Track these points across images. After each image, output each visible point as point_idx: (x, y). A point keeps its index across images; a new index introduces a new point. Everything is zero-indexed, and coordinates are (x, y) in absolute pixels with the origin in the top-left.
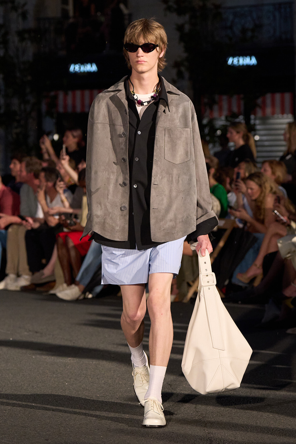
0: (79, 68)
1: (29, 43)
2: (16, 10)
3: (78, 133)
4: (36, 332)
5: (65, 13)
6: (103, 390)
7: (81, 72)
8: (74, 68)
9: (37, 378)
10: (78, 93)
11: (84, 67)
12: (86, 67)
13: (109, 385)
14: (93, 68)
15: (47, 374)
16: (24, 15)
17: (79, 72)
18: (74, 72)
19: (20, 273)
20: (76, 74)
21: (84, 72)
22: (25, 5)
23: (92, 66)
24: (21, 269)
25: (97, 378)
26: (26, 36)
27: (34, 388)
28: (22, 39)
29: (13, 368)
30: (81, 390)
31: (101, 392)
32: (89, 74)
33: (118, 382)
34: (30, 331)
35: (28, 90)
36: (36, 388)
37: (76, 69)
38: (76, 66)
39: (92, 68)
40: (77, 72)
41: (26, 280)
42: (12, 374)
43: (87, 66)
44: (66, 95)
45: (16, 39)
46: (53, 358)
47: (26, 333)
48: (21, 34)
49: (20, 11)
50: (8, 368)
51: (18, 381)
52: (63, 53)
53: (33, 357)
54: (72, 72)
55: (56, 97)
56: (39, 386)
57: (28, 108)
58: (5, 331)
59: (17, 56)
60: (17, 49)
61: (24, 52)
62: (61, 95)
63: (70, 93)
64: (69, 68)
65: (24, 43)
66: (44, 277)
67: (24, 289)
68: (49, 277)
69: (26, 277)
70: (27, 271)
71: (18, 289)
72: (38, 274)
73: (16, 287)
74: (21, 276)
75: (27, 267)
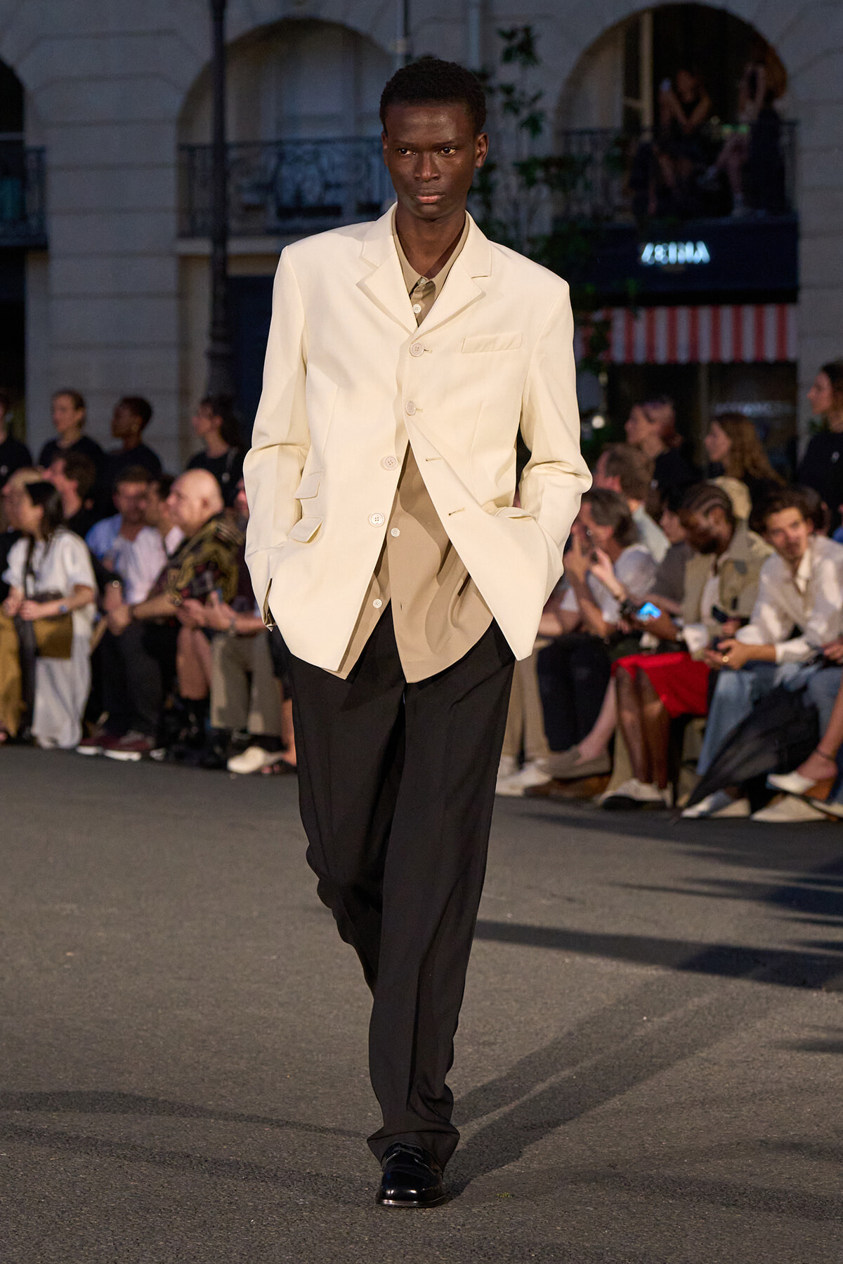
0: (664, 253)
1: (545, 191)
2: (516, 111)
3: (663, 413)
4: (570, 900)
5: (632, 118)
6: (744, 1045)
7: (669, 264)
8: (653, 254)
9: (580, 1012)
10: (661, 315)
11: (678, 251)
12: (681, 251)
13: (756, 1033)
14: (699, 254)
15: (603, 1003)
16: (533, 124)
17: (664, 263)
18: (652, 263)
19: (529, 754)
20: (656, 267)
21: (677, 263)
22: (536, 98)
23: (695, 249)
24: (530, 744)
25: (728, 1016)
26: (539, 174)
27: (572, 1037)
28: (531, 182)
29: (519, 987)
30: (689, 1044)
31: (738, 1050)
32: (690, 267)
33: (780, 1026)
34: (554, 896)
36: (577, 1037)
37: (658, 256)
38: (658, 250)
39: (696, 253)
40: (660, 262)
41: (541, 769)
42: (516, 1001)
43: (685, 250)
44: (631, 318)
45: (514, 181)
46: (614, 963)
47: (544, 902)
48: (525, 169)
49: (525, 113)
50: (506, 987)
51: (532, 1019)
52: (625, 219)
53: (567, 960)
54: (647, 263)
55: (607, 325)
56: (584, 1032)
58: (492, 896)
59: (516, 224)
60: (516, 205)
61: (532, 212)
62: (619, 318)
63: (643, 314)
64: (640, 253)
65: (533, 192)
66: (579, 762)
67: (534, 793)
68: (593, 762)
69: (541, 761)
70: (545, 749)
71: (518, 792)
72: (566, 756)
73: (513, 787)
74: (531, 760)
75: (543, 740)
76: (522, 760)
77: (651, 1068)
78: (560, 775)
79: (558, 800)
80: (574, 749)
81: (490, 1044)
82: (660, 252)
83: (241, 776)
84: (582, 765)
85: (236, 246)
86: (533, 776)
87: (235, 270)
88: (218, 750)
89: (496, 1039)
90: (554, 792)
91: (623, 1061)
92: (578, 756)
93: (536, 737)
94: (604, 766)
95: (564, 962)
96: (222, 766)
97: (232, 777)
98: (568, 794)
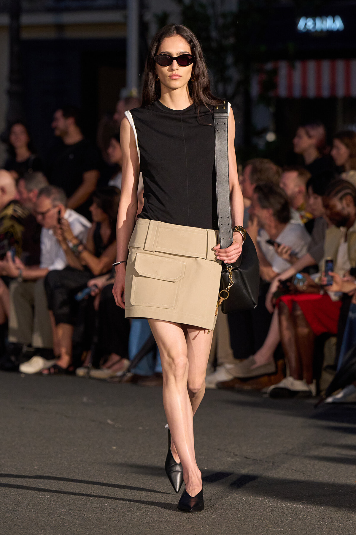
0: (313, 24)
7: (316, 31)
8: (306, 24)
10: (311, 65)
11: (322, 22)
12: (324, 22)
14: (336, 25)
17: (313, 30)
18: (305, 30)
19: (220, 361)
20: (307, 34)
21: (322, 31)
23: (334, 21)
29: (211, 515)
32: (330, 34)
35: (230, 60)
37: (308, 26)
38: (309, 21)
39: (334, 24)
40: (310, 30)
43: (327, 21)
44: (291, 68)
53: (244, 498)
54: (301, 30)
55: (275, 72)
59: (213, 5)
62: (283, 67)
63: (298, 65)
64: (296, 24)
66: (254, 367)
67: (223, 386)
68: (264, 366)
69: (229, 366)
70: (231, 357)
71: (213, 386)
72: (246, 362)
73: (210, 383)
74: (221, 365)
75: (230, 351)
76: (215, 365)
80: (251, 358)
83: (27, 375)
85: (26, 19)
86: (223, 375)
87: (25, 35)
88: (13, 358)
90: (237, 386)
92: (254, 362)
94: (272, 369)
95: (241, 499)
96: (16, 369)
97: (23, 376)
98: (247, 387)
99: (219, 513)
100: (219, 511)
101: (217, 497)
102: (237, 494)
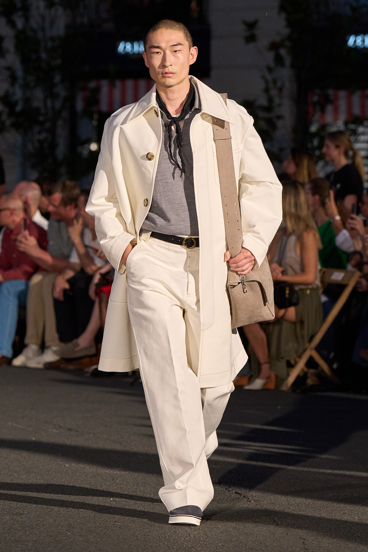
0: (131, 47)
1: (60, 10)
4: (70, 429)
7: (134, 54)
8: (125, 47)
10: (130, 84)
11: (139, 46)
12: (141, 46)
17: (131, 53)
18: (124, 53)
19: (47, 344)
20: (127, 56)
21: (139, 53)
24: (48, 338)
34: (61, 427)
35: (57, 79)
37: (128, 49)
38: (128, 45)
40: (129, 53)
41: (55, 353)
44: (112, 86)
45: (42, 4)
46: (94, 467)
47: (55, 431)
52: (109, 26)
53: (67, 465)
54: (121, 53)
55: (97, 90)
57: (58, 105)
58: (24, 428)
59: (43, 29)
60: (43, 18)
61: (52, 22)
62: (105, 85)
63: (118, 84)
64: (117, 47)
65: (53, 11)
66: (77, 349)
67: (49, 366)
68: (86, 349)
69: (54, 348)
70: (57, 341)
71: (41, 366)
72: (70, 345)
73: (39, 363)
74: (49, 347)
75: (56, 335)
76: (43, 347)
77: (114, 528)
78: (66, 356)
79: (65, 371)
80: (75, 341)
81: (20, 514)
82: (129, 47)
84: (81, 350)
86: (50, 357)
89: (23, 512)
90: (62, 366)
91: (98, 524)
92: (78, 345)
93: (52, 334)
94: (93, 351)
95: (65, 466)
98: (71, 367)
99: (45, 478)
100: (46, 477)
101: (43, 464)
102: (61, 462)
